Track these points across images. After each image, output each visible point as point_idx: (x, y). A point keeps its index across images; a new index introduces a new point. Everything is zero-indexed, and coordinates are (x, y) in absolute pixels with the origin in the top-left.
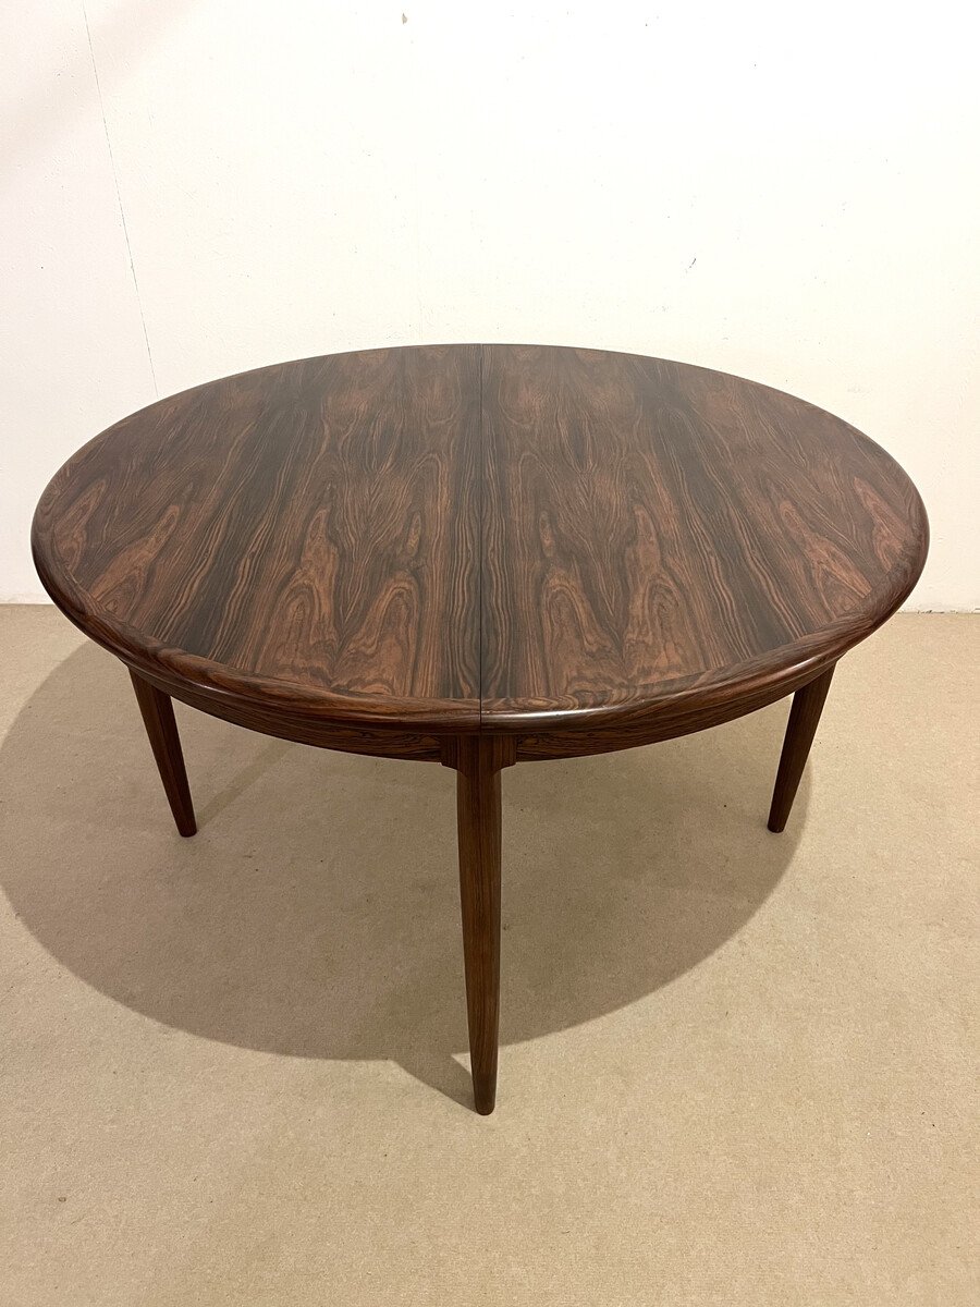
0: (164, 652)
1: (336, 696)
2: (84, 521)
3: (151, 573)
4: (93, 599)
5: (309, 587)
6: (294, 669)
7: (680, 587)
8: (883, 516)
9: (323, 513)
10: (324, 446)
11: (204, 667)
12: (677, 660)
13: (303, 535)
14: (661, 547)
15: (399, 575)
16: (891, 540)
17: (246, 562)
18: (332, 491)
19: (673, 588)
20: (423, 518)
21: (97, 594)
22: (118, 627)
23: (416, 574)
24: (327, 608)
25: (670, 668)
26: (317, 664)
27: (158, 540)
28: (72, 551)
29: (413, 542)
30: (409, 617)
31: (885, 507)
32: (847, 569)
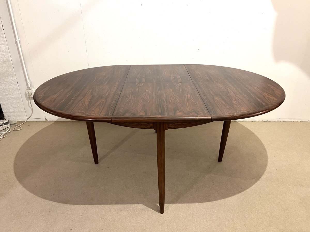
0: (55, 110)
1: (85, 116)
2: (44, 92)
3: (55, 99)
4: (43, 103)
5: (85, 101)
6: (78, 112)
7: (241, 99)
8: (275, 89)
9: (91, 90)
10: (94, 80)
11: (61, 112)
12: (245, 109)
13: (86, 94)
14: (234, 94)
15: (103, 99)
16: (278, 92)
17: (74, 97)
18: (94, 87)
19: (239, 99)
20: (110, 91)
21: (44, 102)
22: (47, 107)
23: (106, 99)
24: (87, 103)
25: (244, 110)
26: (82, 112)
27: (58, 95)
28: (41, 96)
29: (107, 94)
30: (102, 105)
31: (275, 88)
32: (271, 97)
